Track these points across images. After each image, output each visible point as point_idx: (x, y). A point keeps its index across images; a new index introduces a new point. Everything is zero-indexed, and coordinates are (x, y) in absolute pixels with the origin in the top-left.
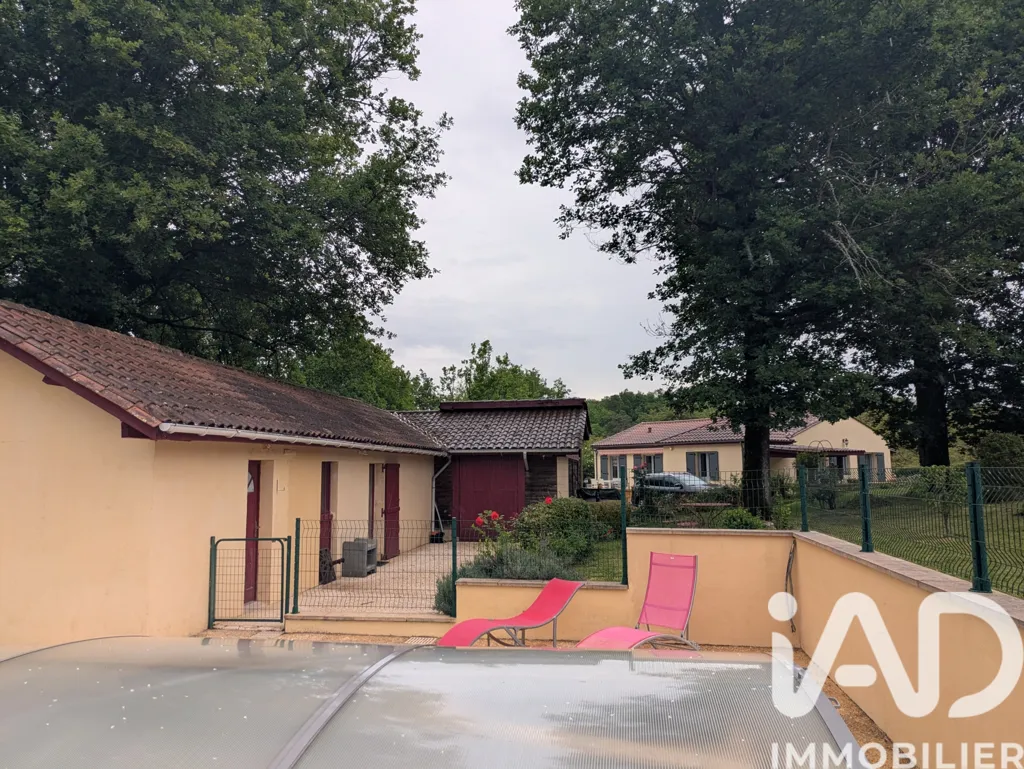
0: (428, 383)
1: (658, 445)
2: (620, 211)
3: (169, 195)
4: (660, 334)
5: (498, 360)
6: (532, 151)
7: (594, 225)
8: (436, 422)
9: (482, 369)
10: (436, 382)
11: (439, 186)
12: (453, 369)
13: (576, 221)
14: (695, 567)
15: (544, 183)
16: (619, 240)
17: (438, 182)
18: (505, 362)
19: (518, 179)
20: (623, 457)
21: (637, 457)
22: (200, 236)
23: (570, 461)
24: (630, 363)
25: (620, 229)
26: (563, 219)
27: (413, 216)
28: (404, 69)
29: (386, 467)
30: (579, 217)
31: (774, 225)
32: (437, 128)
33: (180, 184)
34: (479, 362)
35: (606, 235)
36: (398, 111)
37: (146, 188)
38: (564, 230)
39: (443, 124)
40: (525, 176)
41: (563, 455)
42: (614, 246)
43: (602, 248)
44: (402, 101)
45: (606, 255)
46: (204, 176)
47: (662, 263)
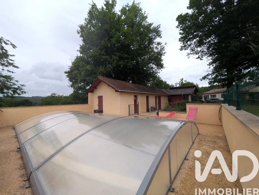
0: (173, 86)
1: (215, 93)
2: (199, 51)
3: (125, 62)
4: (207, 72)
5: (185, 81)
6: (182, 45)
7: (194, 55)
8: (169, 90)
9: (182, 83)
10: (174, 85)
11: (165, 54)
12: (177, 83)
13: (190, 55)
14: (197, 110)
15: (185, 50)
16: (200, 56)
17: (165, 53)
18: (186, 81)
19: (180, 50)
20: (208, 96)
21: (211, 96)
22: (129, 67)
23: (191, 96)
24: (202, 78)
25: (200, 54)
26: (188, 55)
27: (162, 59)
28: (159, 37)
29: (158, 97)
30: (191, 54)
31: (232, 46)
32: (164, 45)
33: (126, 61)
34: (182, 82)
35: (197, 56)
36: (159, 44)
37: (122, 62)
38: (188, 57)
39: (165, 44)
40: (181, 49)
41: (190, 94)
42: (199, 57)
43: (197, 58)
44: (159, 42)
45: (197, 59)
46: (129, 59)
47: (208, 59)
